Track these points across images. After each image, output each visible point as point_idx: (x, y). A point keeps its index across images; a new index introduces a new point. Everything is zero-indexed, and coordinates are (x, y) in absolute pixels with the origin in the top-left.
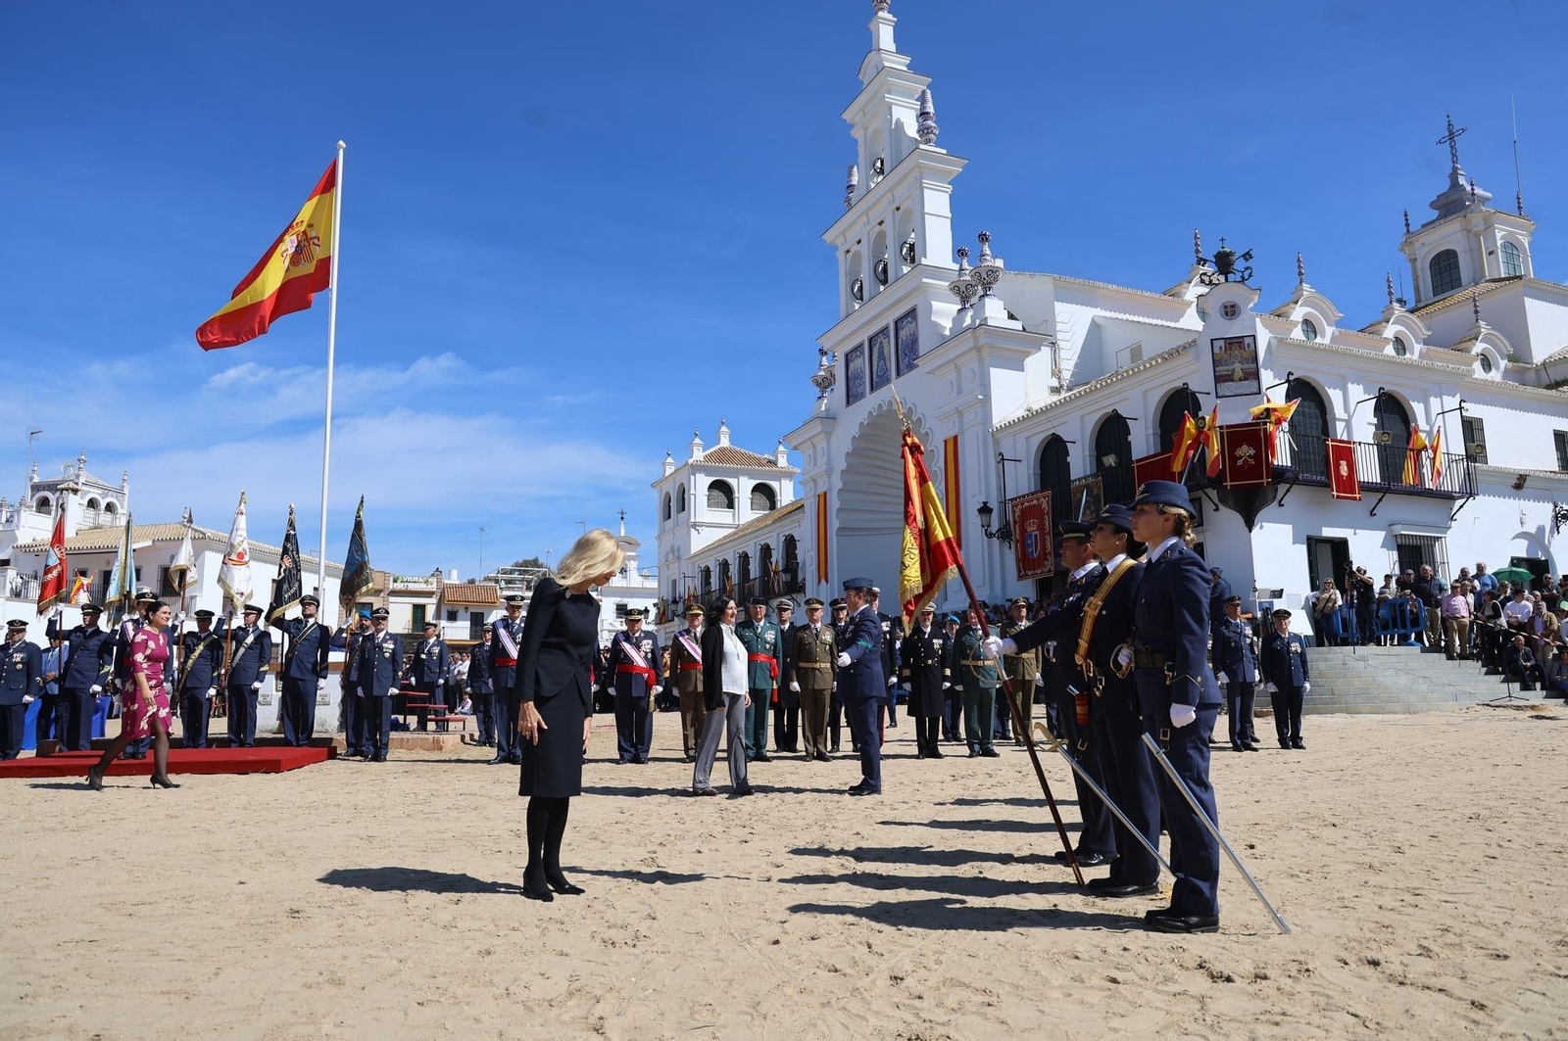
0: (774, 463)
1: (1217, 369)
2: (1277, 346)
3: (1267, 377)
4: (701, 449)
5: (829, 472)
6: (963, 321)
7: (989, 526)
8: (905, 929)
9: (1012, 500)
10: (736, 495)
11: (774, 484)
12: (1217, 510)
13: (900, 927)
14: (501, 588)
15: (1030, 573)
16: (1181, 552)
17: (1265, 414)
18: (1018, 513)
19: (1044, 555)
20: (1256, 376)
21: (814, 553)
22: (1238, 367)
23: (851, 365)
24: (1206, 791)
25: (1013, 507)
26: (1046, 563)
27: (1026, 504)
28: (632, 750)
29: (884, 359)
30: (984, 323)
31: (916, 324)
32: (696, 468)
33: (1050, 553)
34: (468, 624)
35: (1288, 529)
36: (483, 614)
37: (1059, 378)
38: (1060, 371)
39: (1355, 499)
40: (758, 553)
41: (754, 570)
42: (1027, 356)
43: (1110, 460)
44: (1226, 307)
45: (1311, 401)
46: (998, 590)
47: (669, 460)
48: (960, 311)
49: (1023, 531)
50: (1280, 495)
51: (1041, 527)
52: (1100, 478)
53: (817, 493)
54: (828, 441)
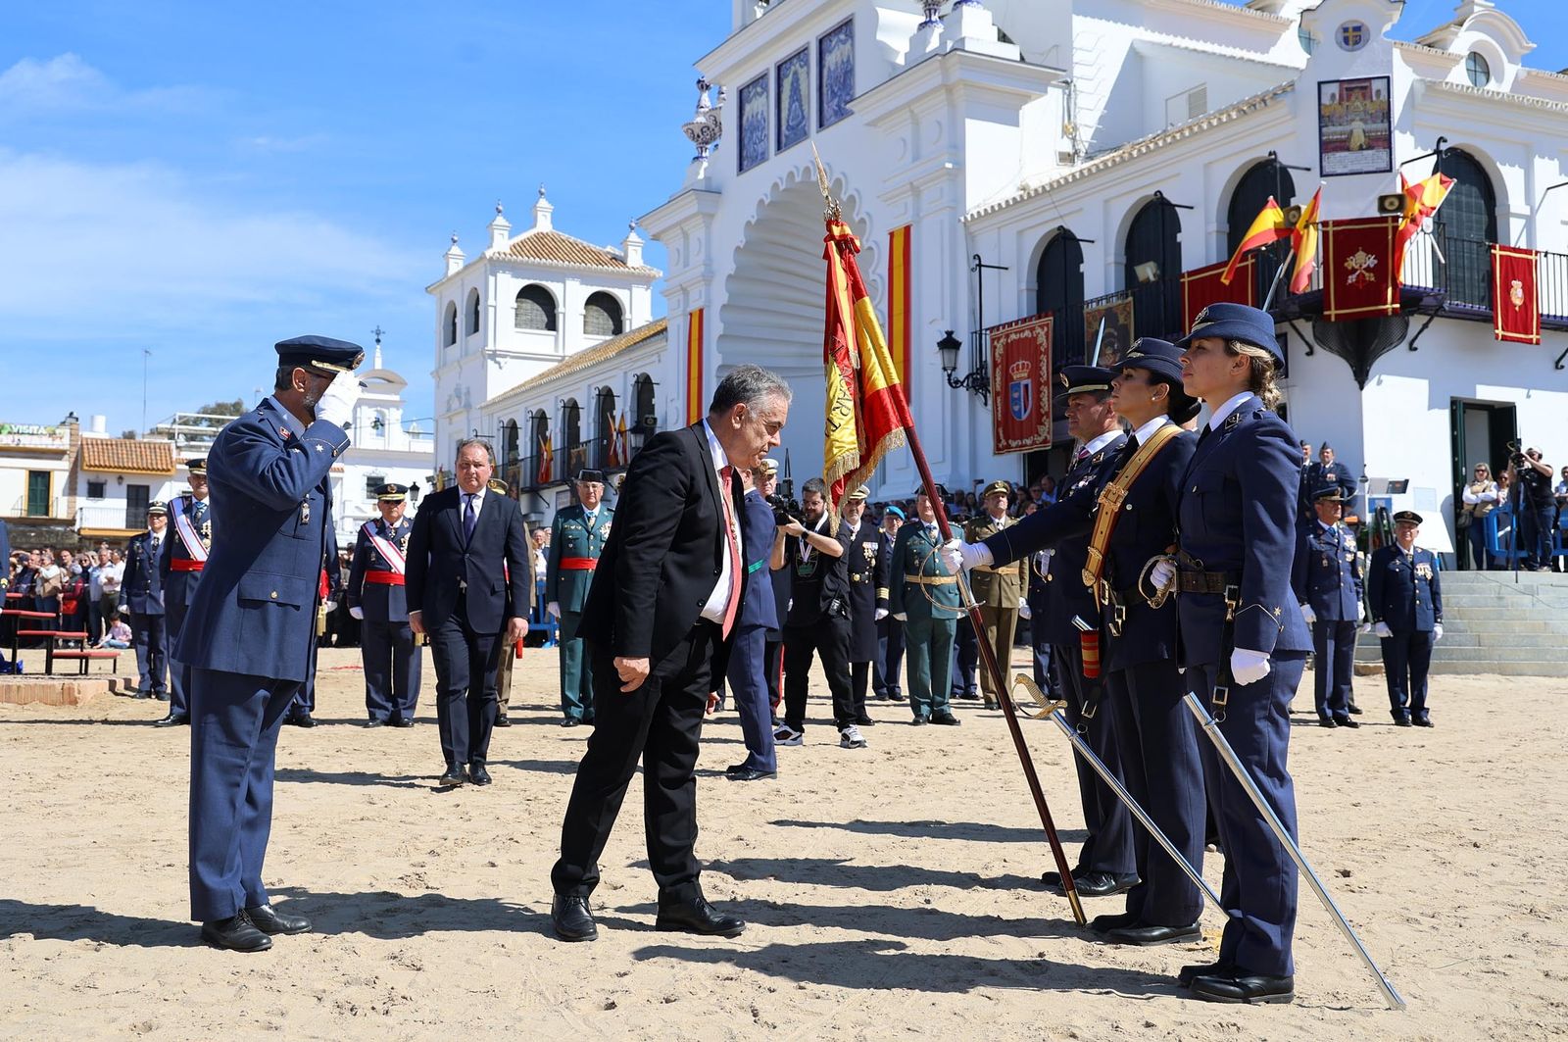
0: (621, 260)
1: (1324, 130)
2: (1424, 95)
3: (1404, 145)
4: (506, 233)
5: (708, 278)
6: (926, 42)
7: (954, 369)
8: (811, 987)
9: (991, 329)
10: (560, 309)
11: (621, 295)
12: (1310, 353)
13: (802, 984)
14: (178, 447)
15: (1014, 444)
16: (1256, 416)
17: (1397, 203)
18: (1000, 350)
19: (1038, 417)
20: (1386, 142)
21: (681, 404)
22: (1358, 129)
23: (748, 108)
24: (1281, 786)
25: (993, 340)
26: (1041, 429)
27: (1013, 337)
28: (389, 705)
29: (799, 100)
30: (959, 47)
31: (852, 45)
32: (497, 265)
33: (1047, 414)
34: (123, 503)
35: (1423, 385)
36: (147, 488)
37: (1074, 139)
38: (1075, 128)
39: (1530, 342)
40: (594, 402)
41: (587, 429)
42: (1026, 103)
43: (1147, 271)
44: (1346, 30)
45: (1471, 184)
46: (965, 470)
47: (455, 250)
48: (923, 25)
49: (1007, 378)
50: (1412, 331)
51: (1035, 374)
52: (1130, 299)
53: (689, 310)
54: (708, 227)
